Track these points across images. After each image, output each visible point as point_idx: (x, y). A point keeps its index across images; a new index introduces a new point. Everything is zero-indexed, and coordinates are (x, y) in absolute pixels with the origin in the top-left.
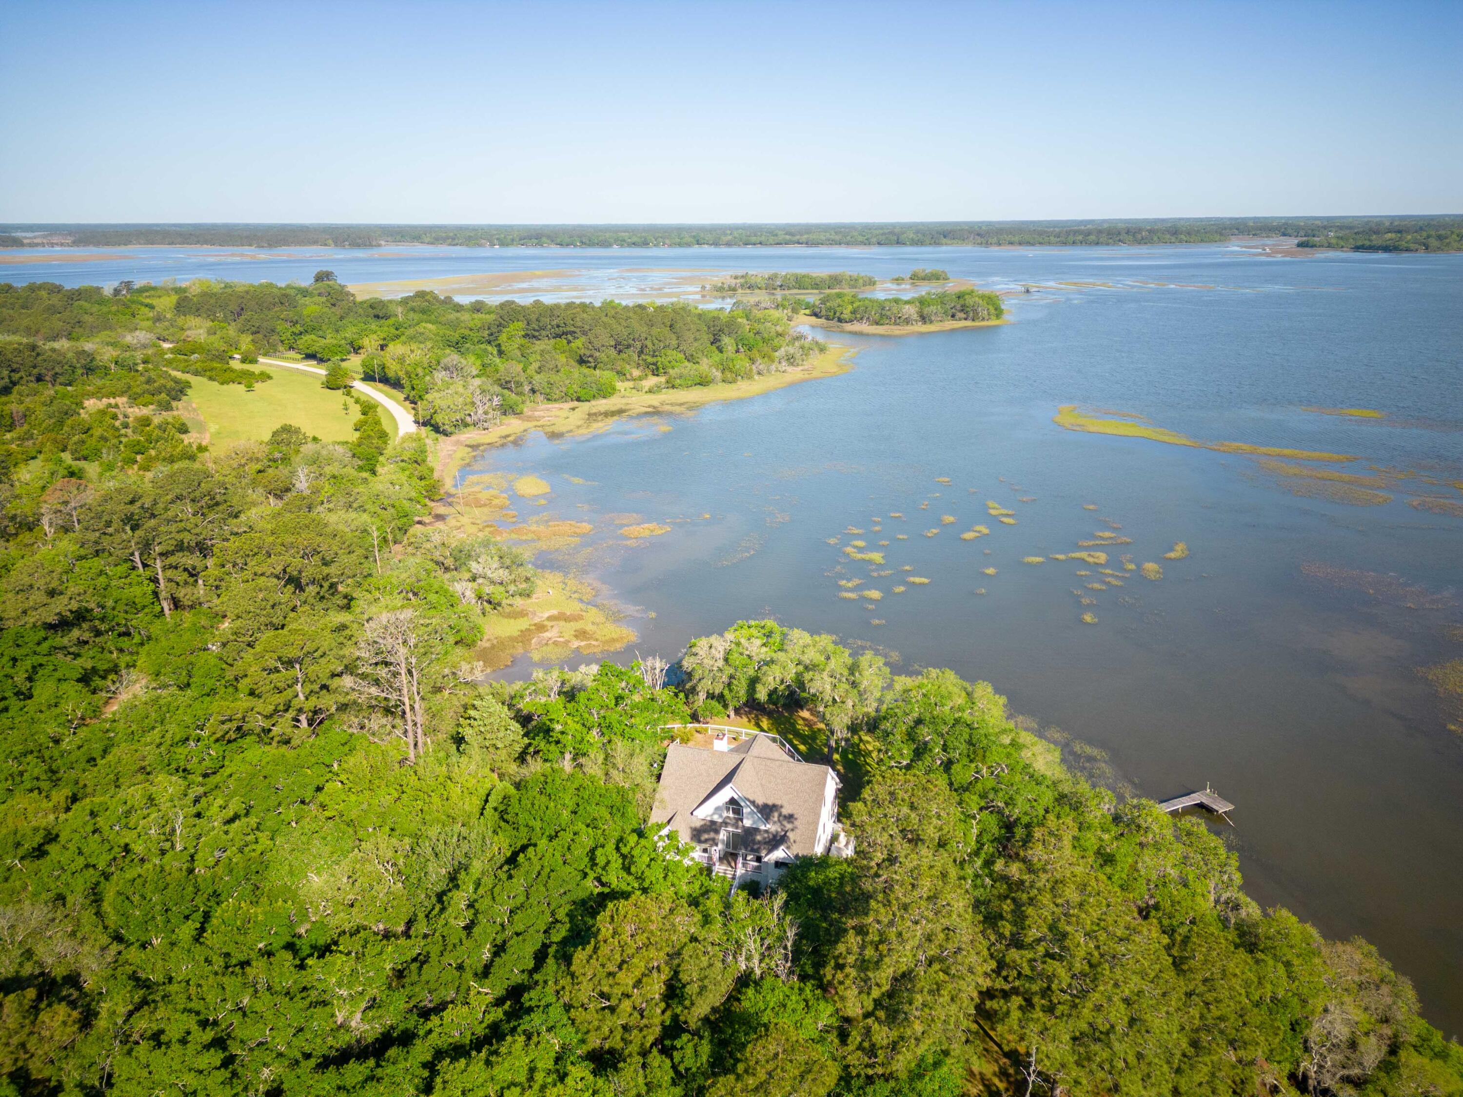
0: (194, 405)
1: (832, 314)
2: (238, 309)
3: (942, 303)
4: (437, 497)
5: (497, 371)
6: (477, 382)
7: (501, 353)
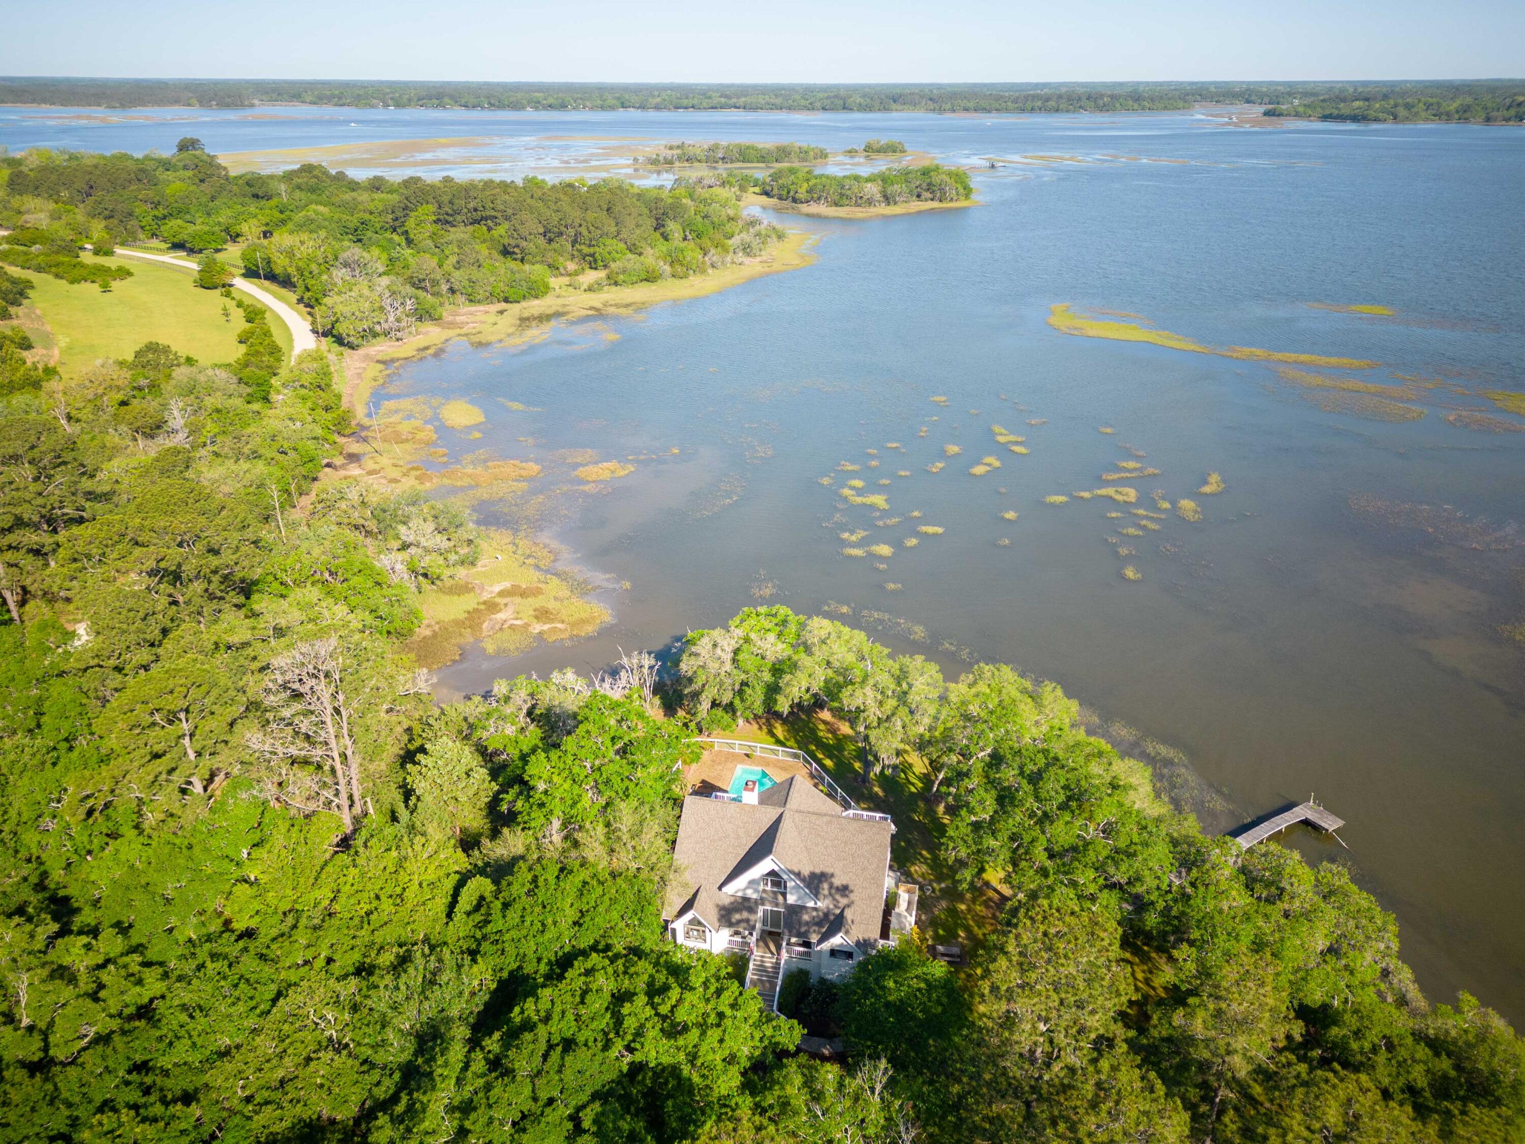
0: (38, 312)
1: (785, 193)
2: (86, 188)
3: (906, 181)
4: (346, 432)
5: (406, 267)
6: (385, 281)
7: (409, 242)
